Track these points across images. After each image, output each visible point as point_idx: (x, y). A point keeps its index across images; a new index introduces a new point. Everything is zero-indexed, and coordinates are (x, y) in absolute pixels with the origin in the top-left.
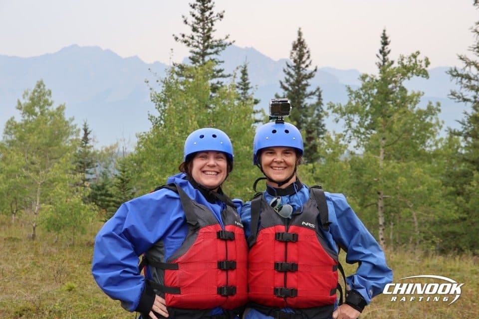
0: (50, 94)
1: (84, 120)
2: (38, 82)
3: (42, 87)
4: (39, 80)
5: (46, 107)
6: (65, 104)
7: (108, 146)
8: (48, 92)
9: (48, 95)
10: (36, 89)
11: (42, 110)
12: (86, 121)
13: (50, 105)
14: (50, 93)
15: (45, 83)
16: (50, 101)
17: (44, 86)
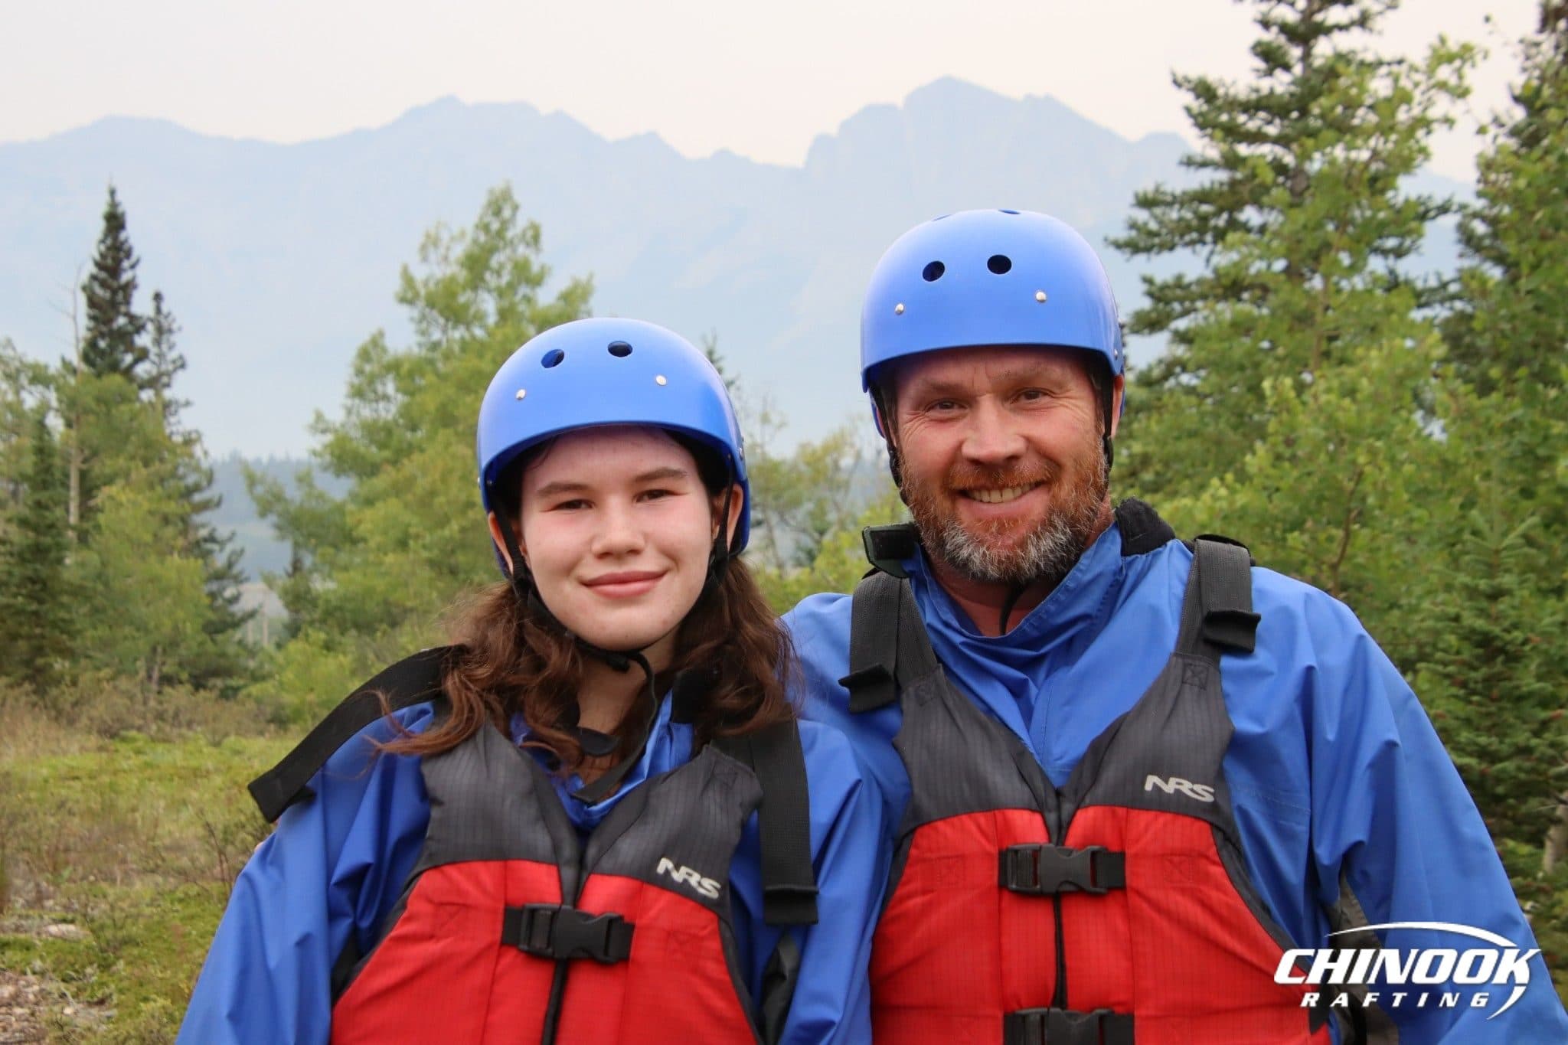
0: (534, 238)
1: (704, 338)
2: (491, 192)
3: (507, 213)
4: (499, 185)
5: (523, 290)
6: (591, 276)
7: (817, 441)
8: (530, 233)
9: (528, 245)
10: (487, 220)
11: (506, 303)
12: (715, 338)
13: (536, 281)
14: (536, 238)
15: (518, 196)
16: (535, 268)
17: (516, 208)
